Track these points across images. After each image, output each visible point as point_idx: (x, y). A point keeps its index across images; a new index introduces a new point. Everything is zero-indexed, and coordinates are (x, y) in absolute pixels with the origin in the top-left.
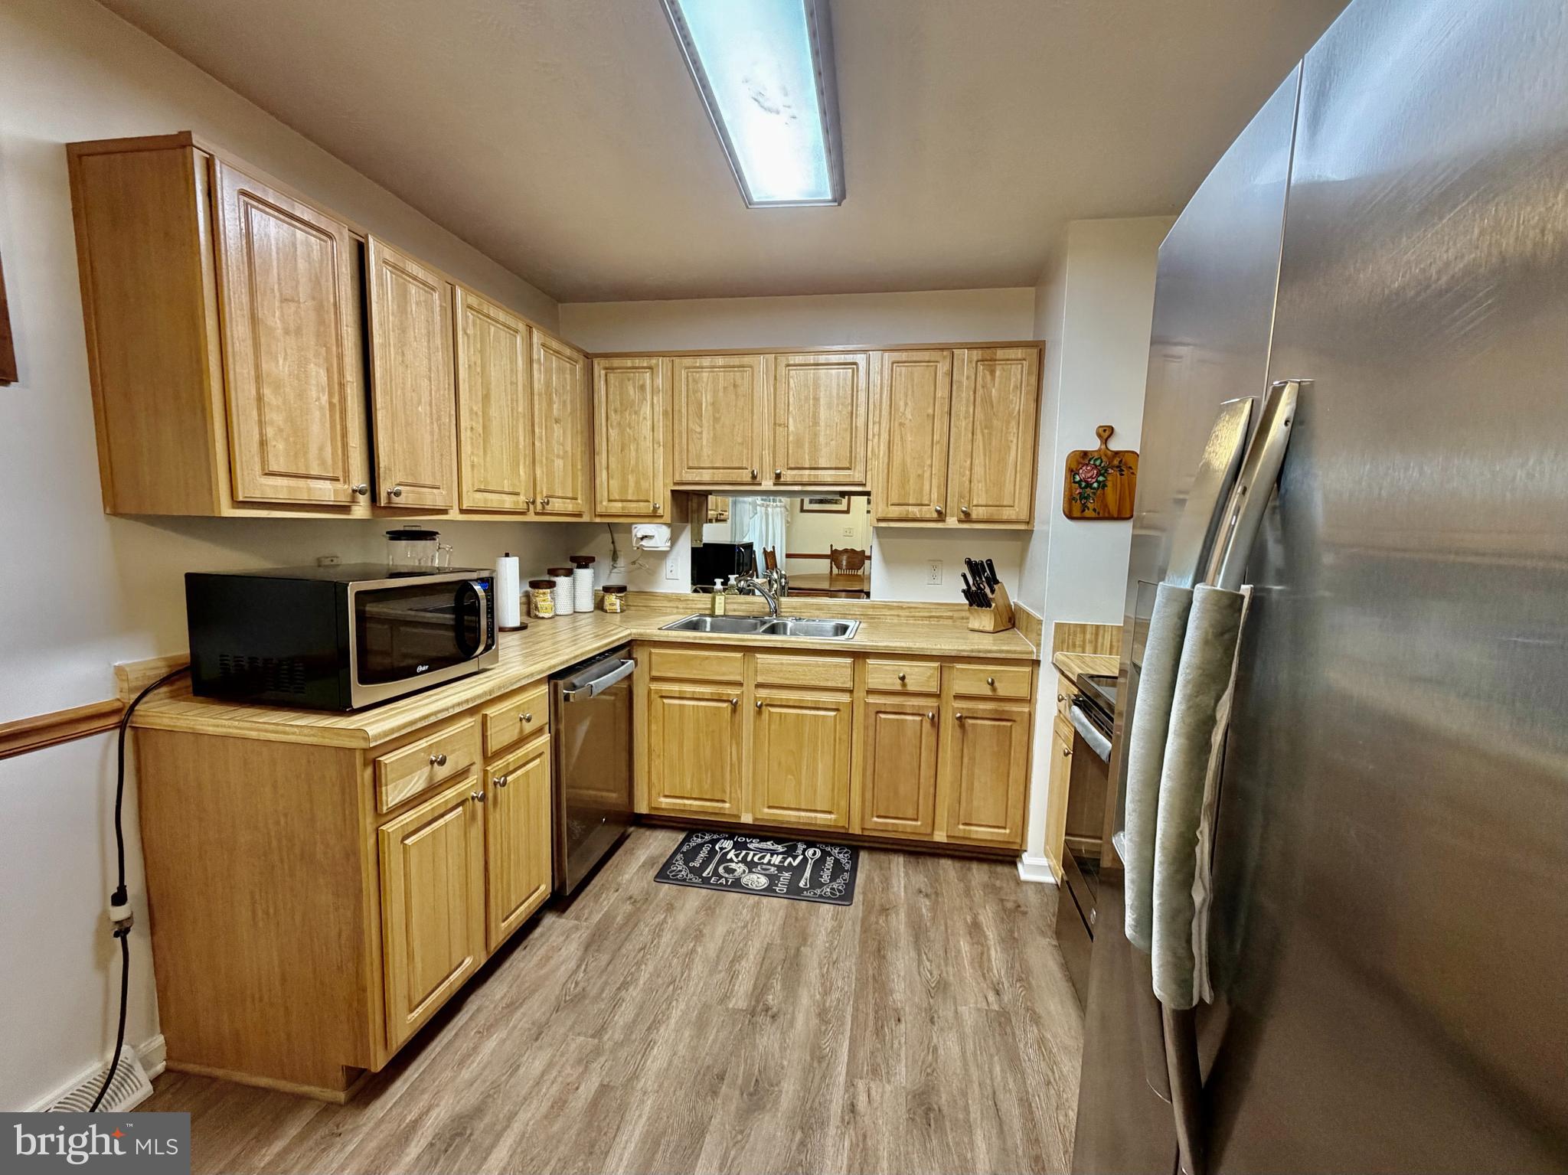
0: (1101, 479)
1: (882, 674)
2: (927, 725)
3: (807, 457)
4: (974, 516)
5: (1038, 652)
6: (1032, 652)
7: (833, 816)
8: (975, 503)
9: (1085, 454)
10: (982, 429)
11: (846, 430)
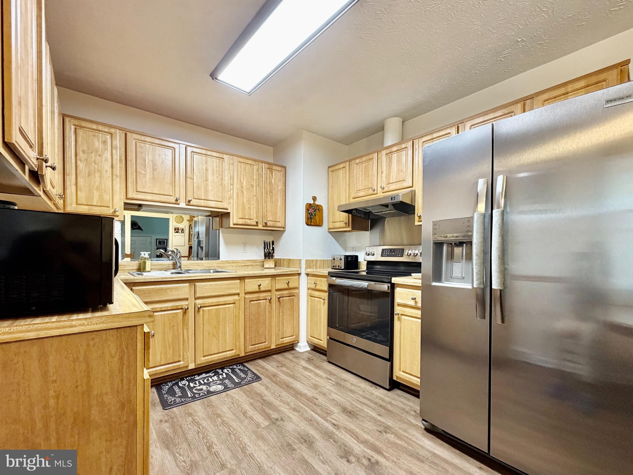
0: (315, 213)
1: (251, 285)
2: (268, 303)
3: (203, 194)
4: (268, 224)
5: (301, 270)
6: (299, 271)
7: (234, 351)
8: (268, 220)
9: (311, 204)
10: (269, 193)
11: (220, 185)
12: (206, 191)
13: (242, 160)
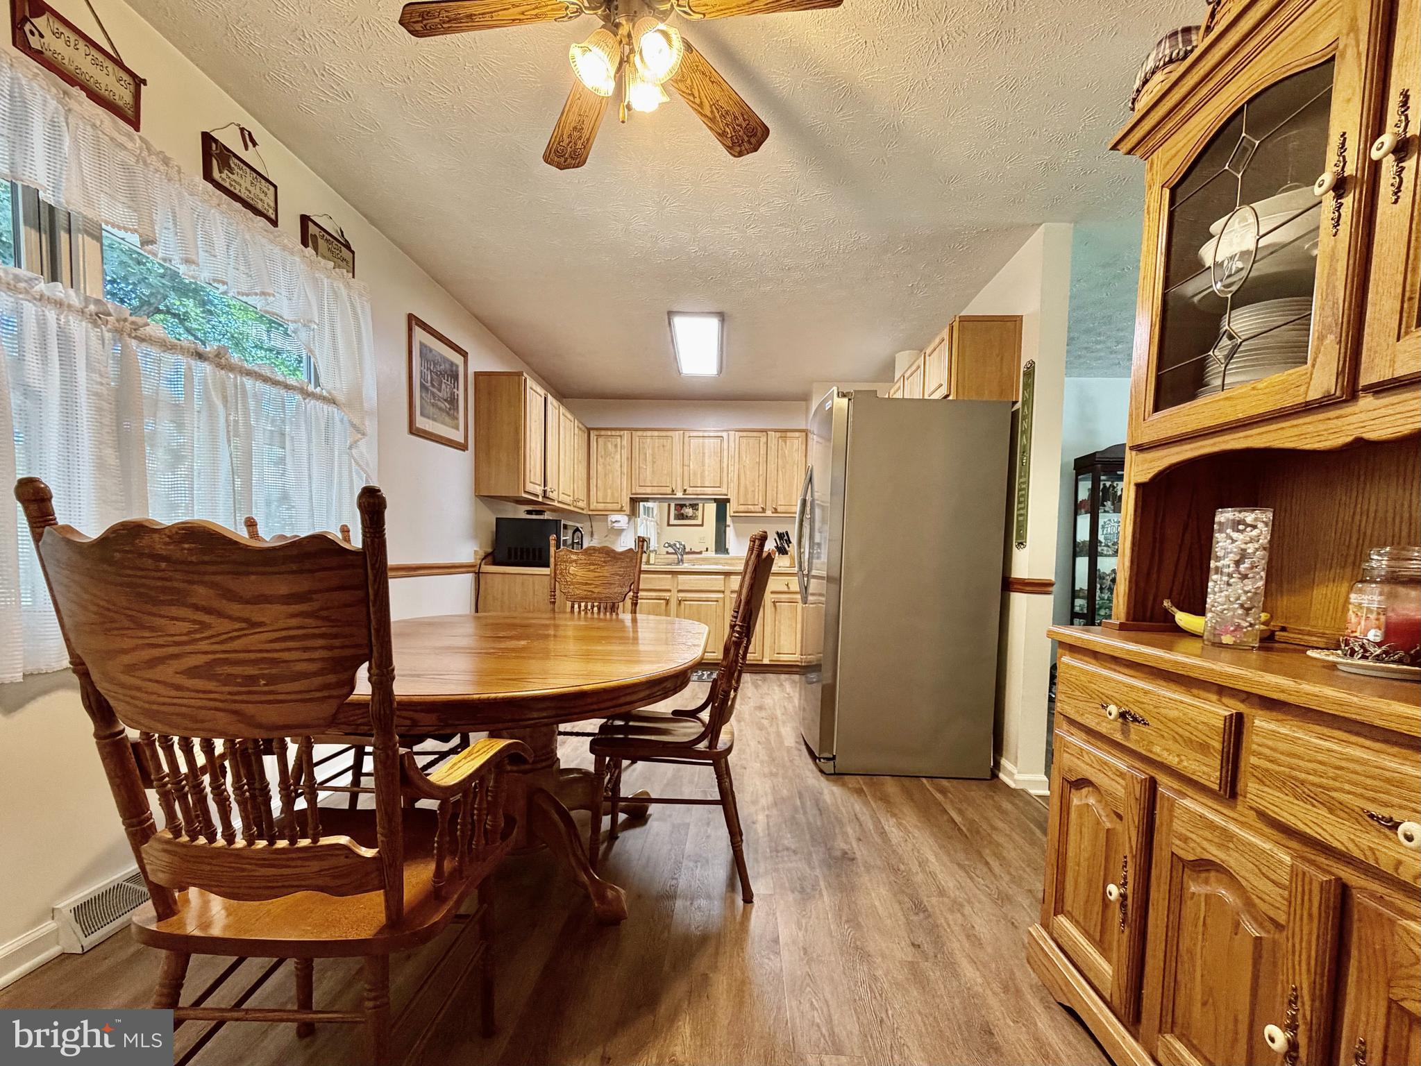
3: (699, 481)
4: (779, 510)
8: (779, 503)
11: (718, 468)
12: (703, 477)
13: (744, 434)
